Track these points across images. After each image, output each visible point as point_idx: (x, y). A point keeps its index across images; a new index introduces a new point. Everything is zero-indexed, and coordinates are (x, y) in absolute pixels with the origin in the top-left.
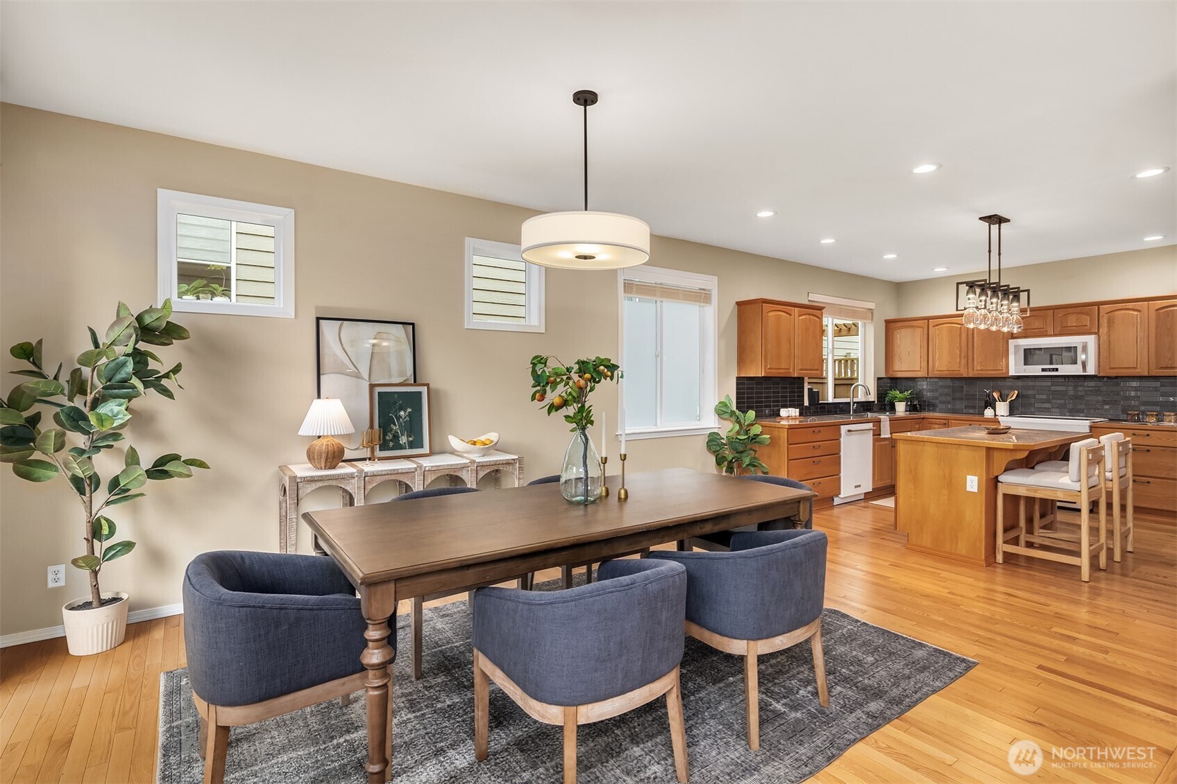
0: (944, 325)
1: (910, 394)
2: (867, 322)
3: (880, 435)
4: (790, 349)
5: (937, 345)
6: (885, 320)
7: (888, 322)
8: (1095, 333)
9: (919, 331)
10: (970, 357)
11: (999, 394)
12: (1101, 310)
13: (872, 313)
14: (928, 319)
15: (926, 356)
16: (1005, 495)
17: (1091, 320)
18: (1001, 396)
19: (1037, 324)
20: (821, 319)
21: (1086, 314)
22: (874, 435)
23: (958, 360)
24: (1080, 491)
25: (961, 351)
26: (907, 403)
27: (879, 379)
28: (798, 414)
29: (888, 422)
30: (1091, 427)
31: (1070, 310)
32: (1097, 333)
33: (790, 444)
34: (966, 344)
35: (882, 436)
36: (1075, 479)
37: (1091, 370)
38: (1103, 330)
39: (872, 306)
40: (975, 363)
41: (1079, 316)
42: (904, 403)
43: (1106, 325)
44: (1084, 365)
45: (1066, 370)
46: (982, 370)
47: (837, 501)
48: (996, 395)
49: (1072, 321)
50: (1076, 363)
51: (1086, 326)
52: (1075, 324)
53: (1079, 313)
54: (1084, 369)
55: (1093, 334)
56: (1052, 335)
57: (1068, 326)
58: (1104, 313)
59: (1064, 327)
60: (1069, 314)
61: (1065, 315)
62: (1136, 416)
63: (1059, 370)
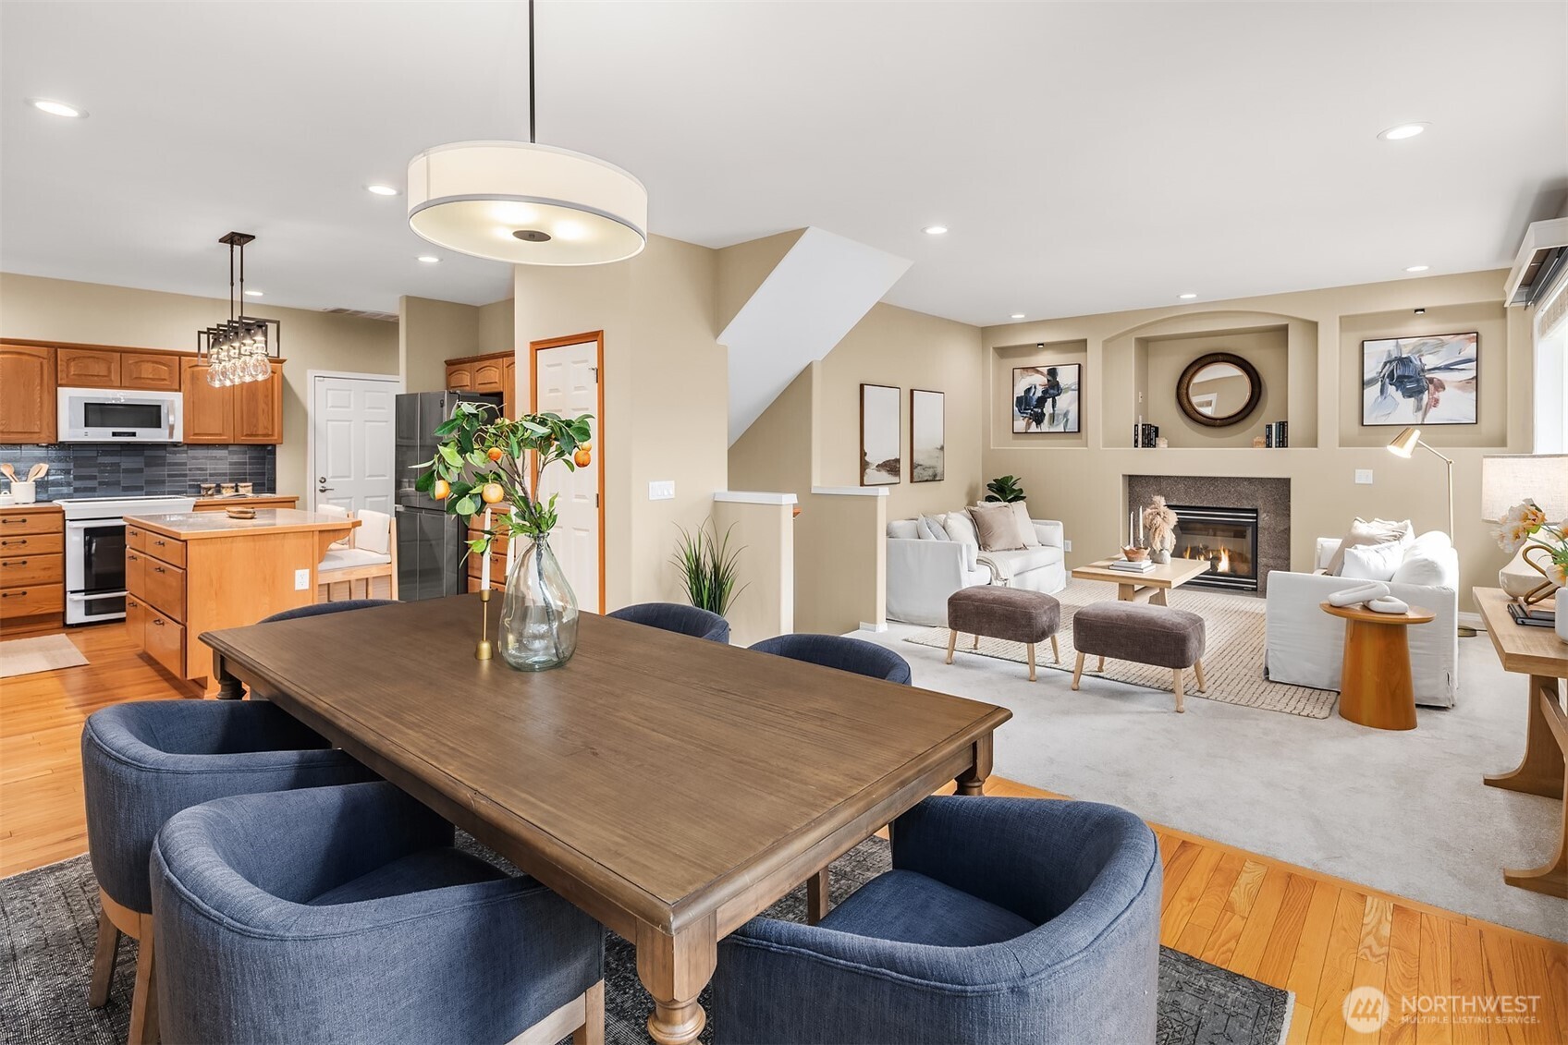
8: (179, 390)
12: (182, 360)
17: (171, 372)
19: (96, 369)
21: (162, 365)
31: (142, 356)
32: (181, 390)
37: (178, 436)
38: (188, 387)
41: (156, 366)
43: (190, 381)
44: (172, 428)
45: (145, 435)
49: (147, 370)
50: (160, 427)
51: (165, 379)
52: (151, 376)
53: (157, 363)
54: (171, 435)
55: (176, 391)
56: (121, 387)
57: (140, 378)
58: (187, 367)
59: (136, 378)
60: (142, 361)
61: (137, 362)
62: (213, 490)
63: (136, 434)
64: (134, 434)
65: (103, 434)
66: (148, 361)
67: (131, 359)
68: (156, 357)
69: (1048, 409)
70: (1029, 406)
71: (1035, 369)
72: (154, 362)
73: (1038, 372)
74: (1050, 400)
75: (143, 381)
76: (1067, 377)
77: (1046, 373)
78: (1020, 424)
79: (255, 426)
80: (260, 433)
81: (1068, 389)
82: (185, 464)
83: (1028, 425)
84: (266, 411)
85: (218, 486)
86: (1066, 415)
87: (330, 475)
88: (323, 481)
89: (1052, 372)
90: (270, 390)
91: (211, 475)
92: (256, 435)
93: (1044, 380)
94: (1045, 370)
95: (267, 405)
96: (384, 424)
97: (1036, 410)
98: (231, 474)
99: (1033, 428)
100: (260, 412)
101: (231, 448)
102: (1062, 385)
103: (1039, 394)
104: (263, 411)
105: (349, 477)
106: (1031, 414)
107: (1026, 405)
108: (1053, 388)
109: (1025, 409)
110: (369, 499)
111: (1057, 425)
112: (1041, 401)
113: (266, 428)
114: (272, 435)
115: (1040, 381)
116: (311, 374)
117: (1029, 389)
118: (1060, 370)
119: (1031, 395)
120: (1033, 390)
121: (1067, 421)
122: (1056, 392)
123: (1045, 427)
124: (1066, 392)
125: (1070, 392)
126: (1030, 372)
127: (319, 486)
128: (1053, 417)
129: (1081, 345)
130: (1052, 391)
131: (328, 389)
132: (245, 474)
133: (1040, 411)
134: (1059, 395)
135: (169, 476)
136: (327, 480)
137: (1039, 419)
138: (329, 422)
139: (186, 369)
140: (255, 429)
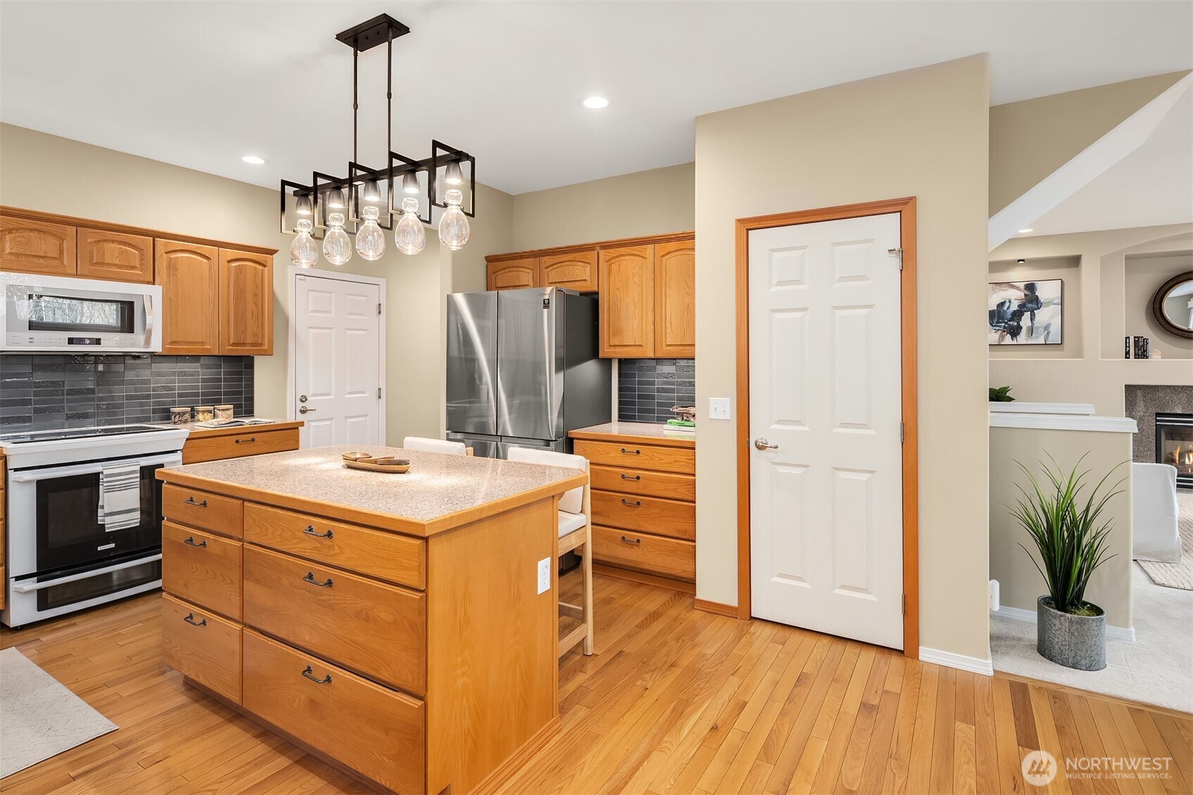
8: (152, 283)
12: (156, 243)
17: (142, 258)
19: (47, 246)
21: (133, 247)
31: (106, 234)
32: (155, 283)
37: (156, 346)
38: (162, 279)
41: (125, 247)
43: (165, 271)
44: (148, 334)
49: (112, 252)
50: (133, 332)
51: (134, 268)
52: (117, 262)
53: (124, 243)
54: (148, 342)
55: (148, 283)
56: (77, 275)
57: (103, 264)
58: (163, 251)
59: (97, 263)
60: (105, 240)
61: (99, 241)
62: (187, 415)
63: (102, 342)
64: (98, 342)
65: (54, 342)
66: (113, 241)
67: (91, 236)
68: (123, 237)
69: (1025, 321)
70: (1003, 319)
71: (1009, 285)
72: (120, 243)
73: (1013, 287)
74: (1027, 315)
75: (105, 267)
76: (1048, 291)
77: (1023, 287)
78: (994, 337)
79: (243, 332)
80: (249, 341)
81: (1049, 303)
82: (148, 382)
83: (1002, 337)
84: (255, 312)
85: (193, 409)
86: (1047, 327)
87: (312, 392)
88: (304, 399)
89: (1031, 287)
90: (260, 287)
91: (180, 395)
92: (244, 344)
93: (1021, 295)
94: (1022, 285)
95: (256, 305)
96: (364, 332)
97: (1011, 323)
98: (204, 394)
99: (1008, 339)
100: (249, 315)
101: (203, 361)
102: (1042, 299)
103: (1014, 307)
104: (252, 313)
105: (328, 394)
106: (1005, 327)
107: (999, 318)
108: (1032, 301)
109: (998, 322)
110: (349, 420)
111: (1036, 337)
112: (1018, 315)
113: (255, 335)
114: (261, 344)
115: (1015, 297)
116: (292, 271)
117: (1002, 304)
118: (1039, 285)
119: (1005, 308)
120: (1007, 304)
121: (1048, 333)
122: (1035, 306)
123: (1022, 338)
124: (1048, 306)
125: (1052, 306)
126: (1003, 287)
127: (300, 405)
128: (1031, 331)
129: (1075, 261)
130: (1030, 305)
131: (309, 291)
132: (219, 393)
133: (1016, 324)
134: (1038, 308)
135: (129, 398)
136: (309, 399)
137: (1015, 332)
138: (310, 330)
139: (161, 255)
140: (243, 336)
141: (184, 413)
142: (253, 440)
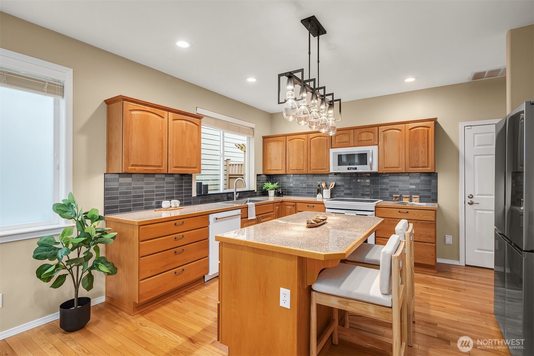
0: (295, 140)
1: (277, 185)
2: (250, 136)
3: (247, 217)
4: (162, 149)
5: (291, 152)
6: (262, 137)
7: (264, 138)
8: (377, 145)
9: (281, 144)
10: (309, 161)
11: (325, 184)
12: (379, 129)
13: (253, 131)
14: (286, 136)
15: (285, 160)
16: (318, 306)
17: (374, 136)
18: (326, 185)
19: (345, 138)
20: (199, 126)
21: (371, 132)
22: (241, 219)
23: (302, 163)
24: (391, 308)
25: (304, 157)
26: (275, 191)
27: (258, 175)
28: (178, 205)
29: (254, 208)
30: (376, 207)
31: (363, 130)
32: (378, 145)
33: (142, 241)
34: (306, 152)
35: (249, 219)
36: (386, 292)
37: (375, 169)
38: (381, 143)
39: (253, 126)
40: (311, 165)
41: (368, 133)
42: (274, 191)
43: (382, 139)
44: (371, 165)
45: (361, 169)
46: (315, 169)
47: (207, 278)
48: (323, 185)
49: (364, 136)
50: (367, 164)
51: (371, 140)
52: (365, 139)
54: (371, 168)
56: (354, 146)
60: (362, 132)
61: (360, 133)
62: (398, 198)
63: (357, 168)
64: (356, 169)
65: (344, 169)
66: (364, 132)
67: (358, 131)
68: (367, 129)
75: (362, 142)
79: (417, 161)
84: (423, 152)
87: (477, 193)
88: (471, 197)
90: (426, 139)
92: (418, 167)
95: (424, 147)
100: (420, 152)
113: (423, 162)
114: (428, 167)
116: (461, 125)
127: (468, 200)
131: (474, 134)
136: (475, 197)
138: (475, 157)
139: (381, 133)
140: (417, 163)
141: (397, 197)
142: (408, 212)
